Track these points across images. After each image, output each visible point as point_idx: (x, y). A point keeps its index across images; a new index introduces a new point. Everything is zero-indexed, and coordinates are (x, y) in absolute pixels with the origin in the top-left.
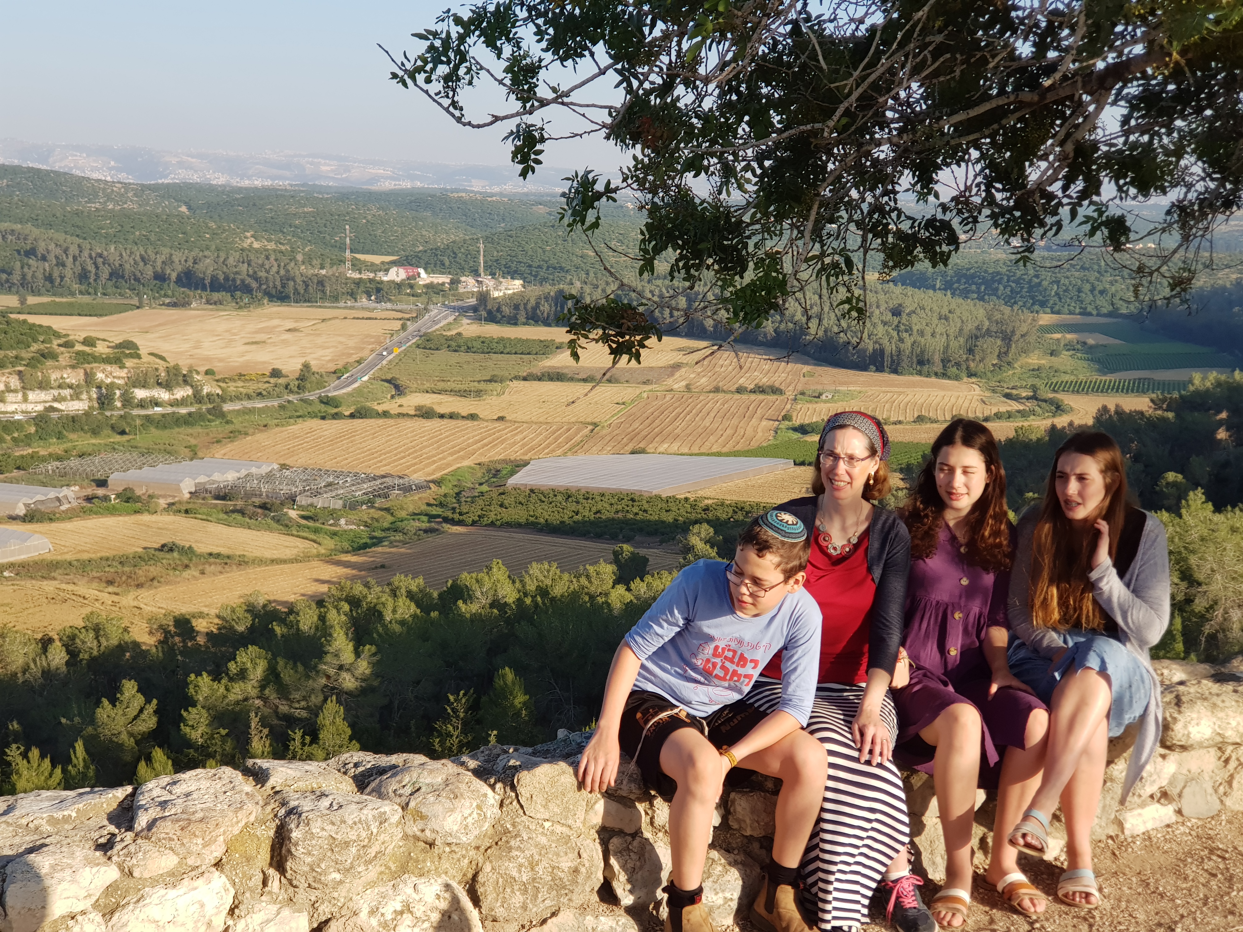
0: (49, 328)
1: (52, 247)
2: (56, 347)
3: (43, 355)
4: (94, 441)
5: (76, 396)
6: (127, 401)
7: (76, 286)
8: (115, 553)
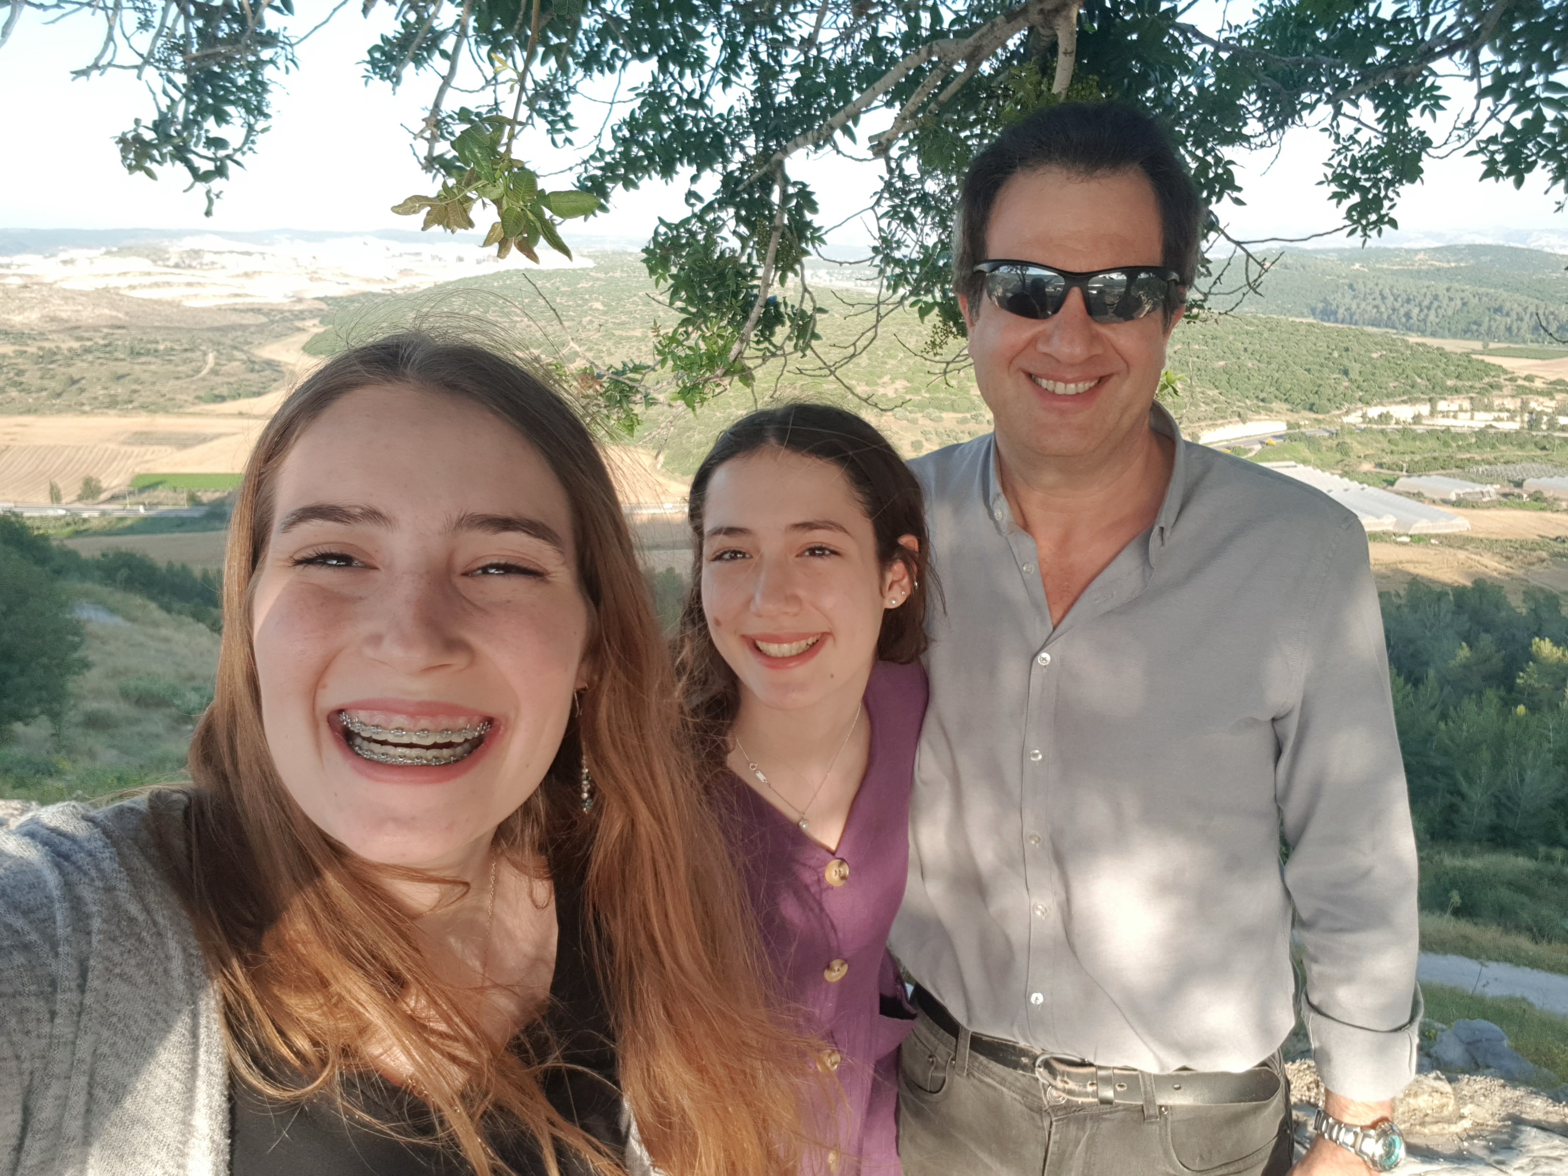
0: (1500, 366)
1: (1516, 305)
2: (1502, 380)
3: (1491, 386)
4: (1519, 453)
5: (1512, 418)
6: (1552, 425)
7: (1529, 336)
8: (1519, 538)
